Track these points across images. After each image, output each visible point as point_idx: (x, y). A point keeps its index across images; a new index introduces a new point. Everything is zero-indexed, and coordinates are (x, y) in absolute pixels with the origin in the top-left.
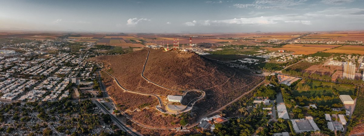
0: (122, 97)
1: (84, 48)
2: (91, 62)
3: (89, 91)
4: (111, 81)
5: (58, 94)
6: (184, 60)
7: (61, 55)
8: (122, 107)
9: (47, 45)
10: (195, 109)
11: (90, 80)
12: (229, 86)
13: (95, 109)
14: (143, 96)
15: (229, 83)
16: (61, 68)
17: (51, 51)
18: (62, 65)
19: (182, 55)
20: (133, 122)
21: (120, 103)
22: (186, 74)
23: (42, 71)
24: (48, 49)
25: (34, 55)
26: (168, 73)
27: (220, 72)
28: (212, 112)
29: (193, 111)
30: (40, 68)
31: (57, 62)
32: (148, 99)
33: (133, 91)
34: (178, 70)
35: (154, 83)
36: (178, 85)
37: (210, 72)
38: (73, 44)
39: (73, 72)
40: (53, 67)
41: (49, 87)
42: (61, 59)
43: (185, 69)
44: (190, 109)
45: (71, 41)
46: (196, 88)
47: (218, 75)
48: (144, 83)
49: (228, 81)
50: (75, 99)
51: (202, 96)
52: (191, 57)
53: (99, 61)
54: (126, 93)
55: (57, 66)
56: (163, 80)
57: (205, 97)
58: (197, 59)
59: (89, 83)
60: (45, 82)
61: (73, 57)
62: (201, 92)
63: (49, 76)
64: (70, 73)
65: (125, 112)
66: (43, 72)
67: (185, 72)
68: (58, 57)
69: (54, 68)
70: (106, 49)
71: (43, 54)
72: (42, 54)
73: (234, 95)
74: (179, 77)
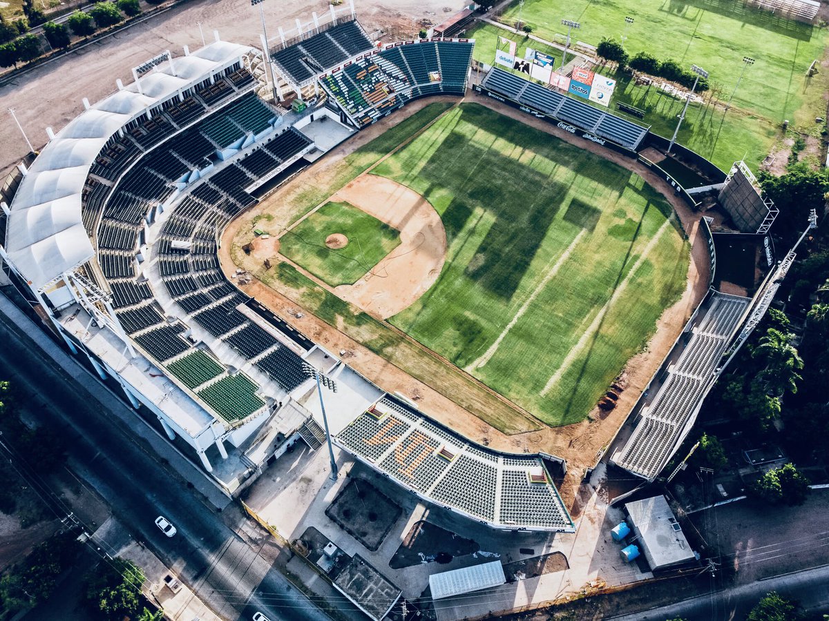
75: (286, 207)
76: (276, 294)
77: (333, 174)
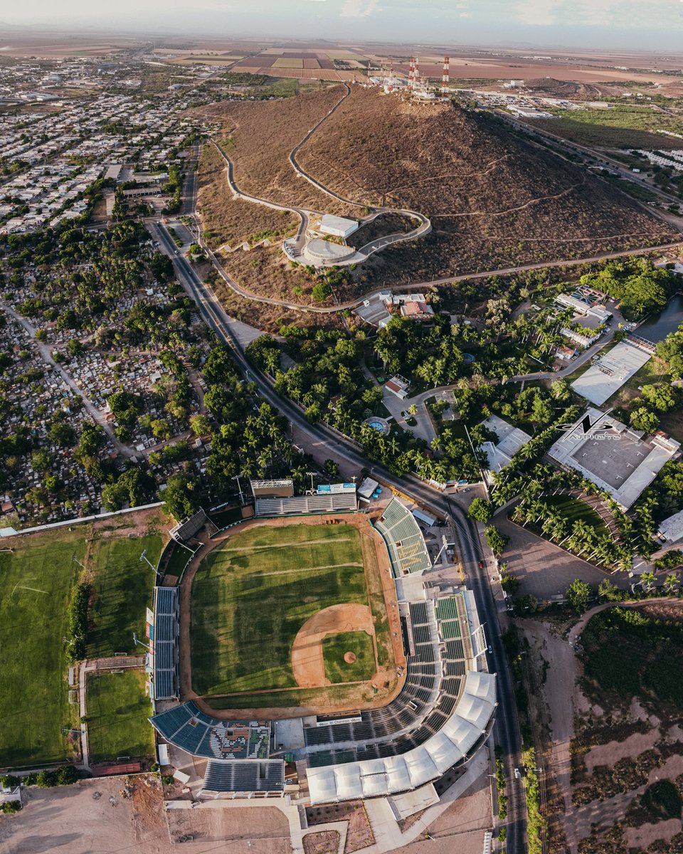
0: (226, 211)
1: (186, 80)
2: (186, 121)
3: (147, 198)
4: (215, 171)
5: (50, 211)
6: (413, 122)
7: (106, 102)
8: (215, 237)
9: (70, 74)
10: (373, 264)
11: (162, 168)
12: (517, 224)
13: (143, 246)
14: (273, 210)
15: (527, 214)
16: (88, 139)
17: (78, 91)
18: (96, 131)
19: (414, 108)
20: (220, 277)
21: (214, 227)
22: (403, 162)
23: (22, 149)
24: (68, 85)
25: (10, 104)
26: (357, 154)
27: (514, 174)
28: (416, 282)
29: (363, 268)
30: (17, 140)
31: (81, 121)
32: (281, 221)
33: (255, 196)
34: (387, 150)
35: (311, 179)
36: (368, 189)
37: (477, 168)
38: (156, 70)
39: (123, 150)
40: (63, 138)
41: (26, 195)
42: (98, 115)
43: (406, 149)
44: (361, 258)
45: (157, 61)
46: (411, 208)
47: (501, 180)
48: (287, 178)
49: (526, 209)
50: (100, 222)
51: (416, 233)
52: (436, 114)
53: (211, 118)
54: (238, 202)
55: (78, 134)
56: (335, 171)
57: (423, 237)
58: (453, 125)
59: (157, 177)
60: (20, 180)
61: (141, 106)
62: (420, 220)
63: (37, 163)
64: (112, 151)
65: (217, 251)
66: (22, 152)
67: (404, 157)
68: (92, 109)
69: (66, 139)
70: (250, 85)
71: (45, 101)
72: (38, 99)
73: (516, 255)
74: (378, 167)
75: (352, 696)
76: (395, 651)
77: (314, 700)
